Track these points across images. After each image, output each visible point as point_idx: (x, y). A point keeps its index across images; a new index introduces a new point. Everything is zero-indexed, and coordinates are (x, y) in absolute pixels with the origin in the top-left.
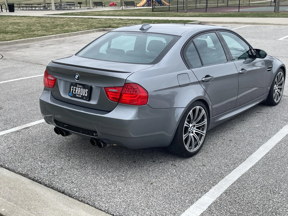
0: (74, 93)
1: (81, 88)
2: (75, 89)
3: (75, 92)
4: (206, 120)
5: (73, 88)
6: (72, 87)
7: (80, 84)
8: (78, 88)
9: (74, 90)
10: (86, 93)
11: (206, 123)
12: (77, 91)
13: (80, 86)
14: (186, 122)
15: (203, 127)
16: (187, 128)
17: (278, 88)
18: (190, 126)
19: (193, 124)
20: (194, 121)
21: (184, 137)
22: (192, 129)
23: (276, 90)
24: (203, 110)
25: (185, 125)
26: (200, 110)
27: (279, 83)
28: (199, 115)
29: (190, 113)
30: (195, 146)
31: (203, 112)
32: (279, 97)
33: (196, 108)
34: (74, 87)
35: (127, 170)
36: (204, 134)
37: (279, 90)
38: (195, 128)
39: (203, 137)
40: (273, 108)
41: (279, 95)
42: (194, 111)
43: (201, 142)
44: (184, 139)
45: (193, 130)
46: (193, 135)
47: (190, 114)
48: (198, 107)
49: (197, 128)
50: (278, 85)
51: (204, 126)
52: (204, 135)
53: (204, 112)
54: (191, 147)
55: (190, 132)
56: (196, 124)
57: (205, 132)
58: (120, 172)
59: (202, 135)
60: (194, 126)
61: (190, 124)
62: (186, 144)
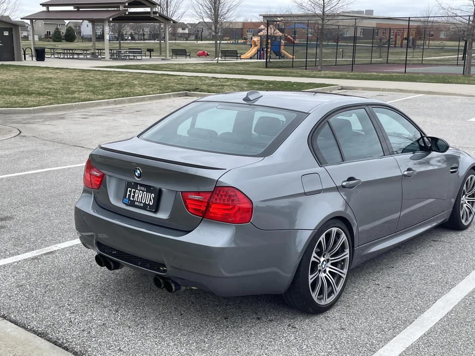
0: (131, 199)
1: (143, 191)
2: (134, 192)
3: (133, 197)
4: (347, 251)
5: (130, 191)
6: (129, 189)
7: (141, 185)
8: (139, 190)
9: (132, 194)
10: (150, 200)
11: (348, 256)
12: (136, 195)
13: (142, 188)
14: (314, 254)
15: (342, 263)
16: (315, 264)
17: (468, 202)
18: (322, 261)
19: (325, 256)
20: (328, 252)
21: (311, 278)
22: (323, 266)
23: (465, 205)
24: (344, 235)
25: (313, 259)
26: (338, 235)
27: (470, 193)
28: (335, 242)
29: (321, 239)
30: (329, 295)
31: (343, 237)
32: (470, 216)
33: (331, 231)
34: (133, 190)
35: (213, 332)
36: (344, 274)
37: (469, 205)
38: (329, 264)
39: (342, 279)
40: (460, 233)
41: (471, 213)
42: (328, 236)
43: (339, 289)
44: (310, 282)
45: (326, 267)
46: (325, 277)
47: (320, 241)
48: (334, 230)
49: (332, 264)
50: (468, 197)
51: (343, 261)
52: (344, 277)
53: (345, 238)
54: (321, 296)
55: (320, 270)
56: (331, 257)
57: (345, 271)
58: (201, 336)
59: (341, 277)
60: (328, 260)
61: (320, 256)
62: (313, 290)
